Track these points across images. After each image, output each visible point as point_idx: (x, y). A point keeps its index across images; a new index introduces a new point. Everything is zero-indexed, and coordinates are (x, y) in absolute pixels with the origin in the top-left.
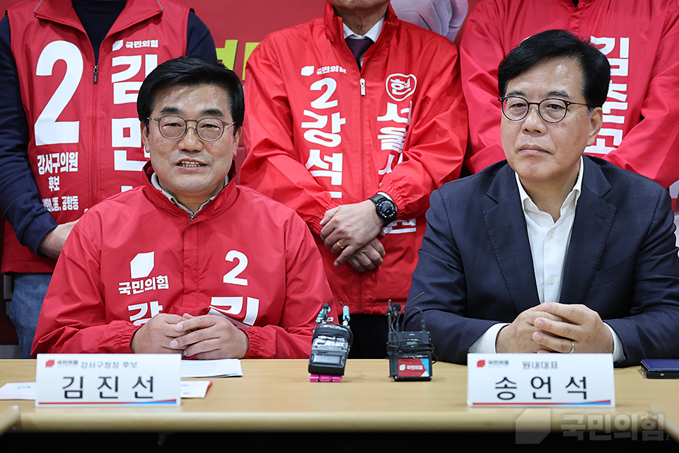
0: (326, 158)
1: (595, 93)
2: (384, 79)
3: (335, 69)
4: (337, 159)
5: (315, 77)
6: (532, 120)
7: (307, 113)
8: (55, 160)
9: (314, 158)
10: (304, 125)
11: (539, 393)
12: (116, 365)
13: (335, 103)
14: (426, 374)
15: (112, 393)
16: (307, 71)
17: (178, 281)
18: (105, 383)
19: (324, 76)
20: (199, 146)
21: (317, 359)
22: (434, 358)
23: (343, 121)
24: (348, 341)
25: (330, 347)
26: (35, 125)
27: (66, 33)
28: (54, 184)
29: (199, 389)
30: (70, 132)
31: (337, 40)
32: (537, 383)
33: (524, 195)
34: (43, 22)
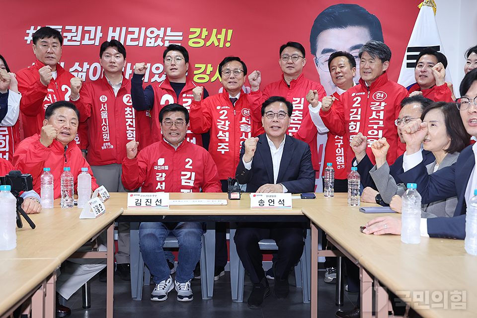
0: (224, 133)
2: (241, 110)
3: (227, 107)
4: (227, 134)
5: (221, 110)
7: (218, 120)
9: (221, 133)
10: (218, 124)
11: (271, 204)
12: (151, 196)
13: (226, 117)
14: (239, 198)
15: (149, 204)
18: (147, 201)
19: (223, 109)
20: (176, 129)
23: (229, 123)
31: (227, 99)
32: (270, 201)
34: (162, 89)
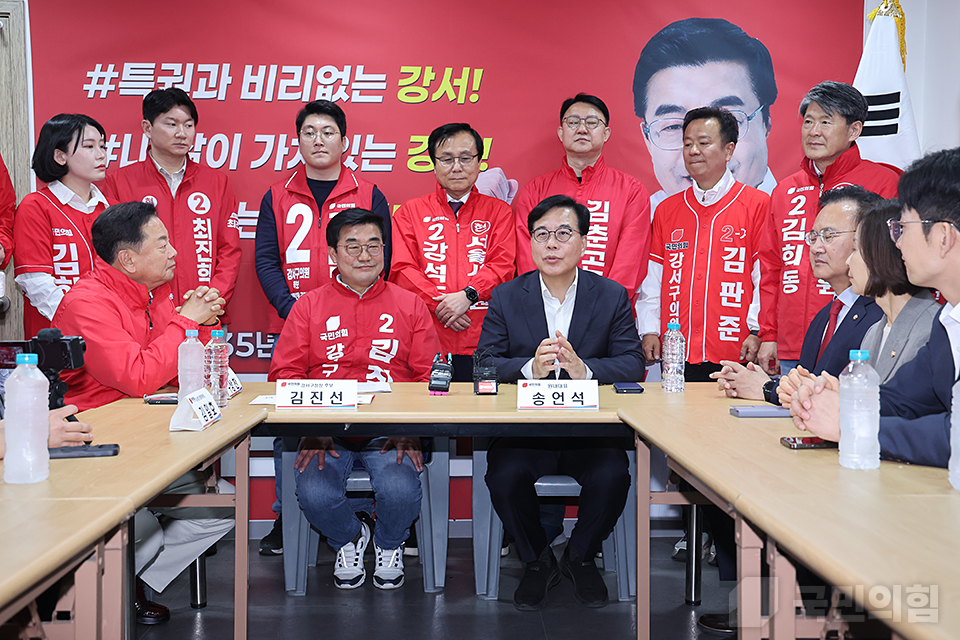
0: (437, 268)
1: (584, 227)
2: (470, 222)
3: (442, 218)
4: (443, 268)
5: (431, 223)
6: (552, 242)
7: (426, 243)
8: (297, 272)
9: (430, 267)
10: (425, 249)
11: (557, 402)
12: (321, 385)
13: (442, 237)
14: (495, 391)
15: (318, 401)
16: (427, 220)
17: (353, 332)
18: (315, 396)
19: (437, 222)
20: (369, 258)
21: (433, 382)
22: (498, 382)
23: (446, 247)
24: (451, 372)
25: (441, 375)
26: (287, 252)
27: (303, 199)
28: (296, 284)
29: (367, 399)
30: (305, 256)
31: (443, 202)
32: (556, 396)
33: (544, 287)
34: (291, 193)
